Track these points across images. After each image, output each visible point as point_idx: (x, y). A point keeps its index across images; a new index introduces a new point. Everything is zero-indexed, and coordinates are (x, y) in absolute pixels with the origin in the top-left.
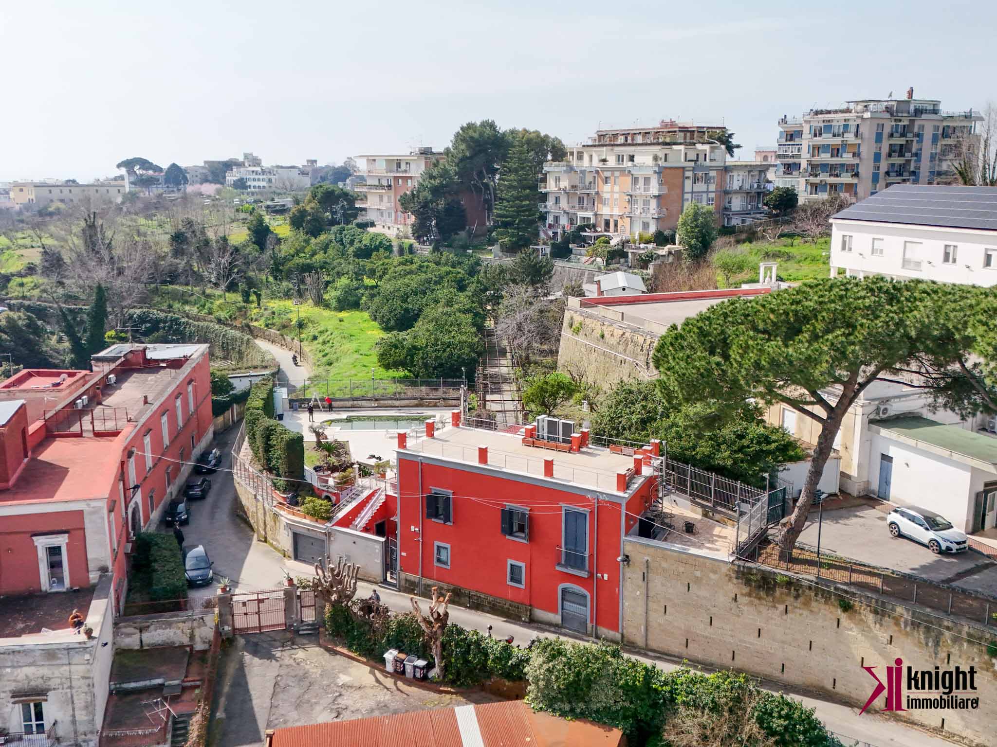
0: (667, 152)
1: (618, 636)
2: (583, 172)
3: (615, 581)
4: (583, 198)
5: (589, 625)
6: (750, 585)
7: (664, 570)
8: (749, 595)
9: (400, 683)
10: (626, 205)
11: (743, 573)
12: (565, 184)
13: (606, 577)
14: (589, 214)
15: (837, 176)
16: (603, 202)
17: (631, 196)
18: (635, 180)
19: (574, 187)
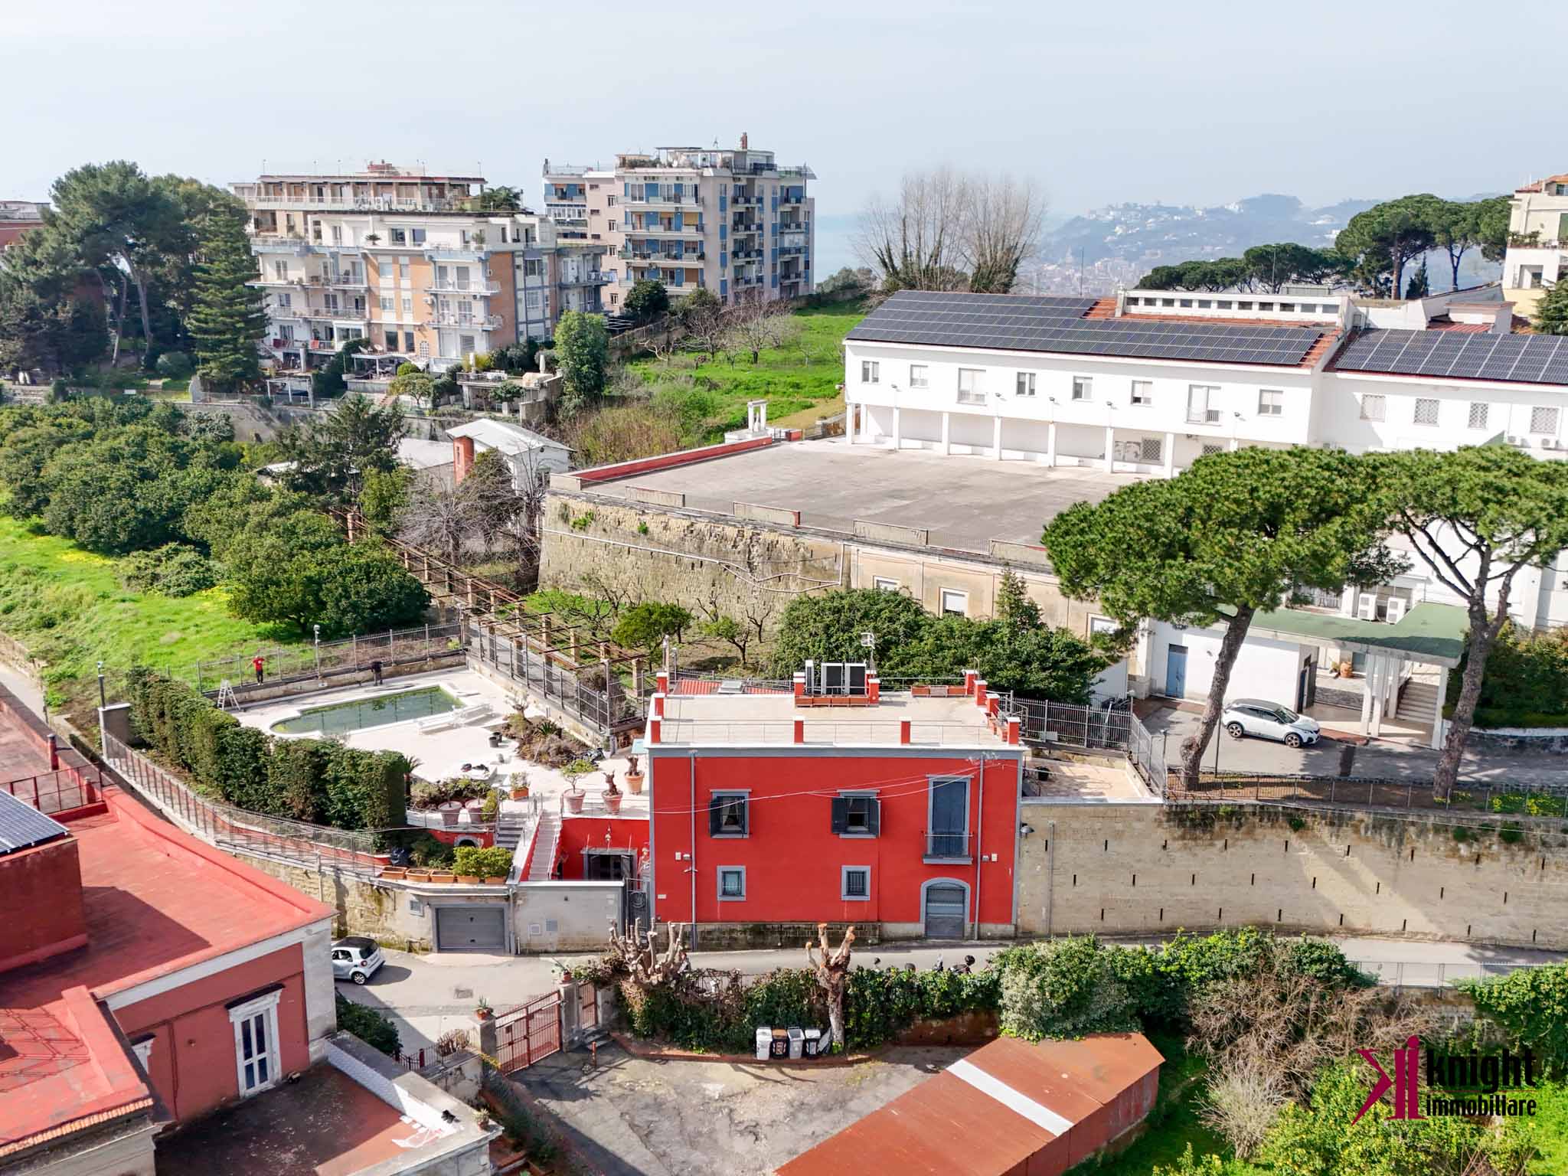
0: (483, 226)
1: (1009, 929)
2: (334, 255)
3: (1008, 860)
4: (334, 297)
5: (968, 925)
6: (1184, 826)
7: (1075, 831)
8: (1183, 838)
9: (787, 1070)
10: (429, 309)
11: (1176, 813)
12: (297, 273)
13: (994, 857)
14: (356, 323)
15: (676, 258)
16: (382, 305)
17: (436, 295)
18: (442, 271)
19: (315, 279)
